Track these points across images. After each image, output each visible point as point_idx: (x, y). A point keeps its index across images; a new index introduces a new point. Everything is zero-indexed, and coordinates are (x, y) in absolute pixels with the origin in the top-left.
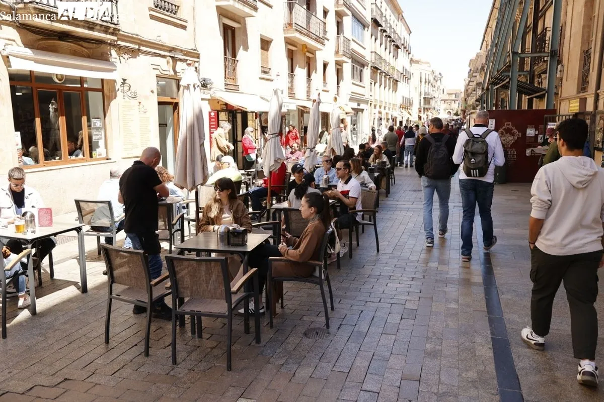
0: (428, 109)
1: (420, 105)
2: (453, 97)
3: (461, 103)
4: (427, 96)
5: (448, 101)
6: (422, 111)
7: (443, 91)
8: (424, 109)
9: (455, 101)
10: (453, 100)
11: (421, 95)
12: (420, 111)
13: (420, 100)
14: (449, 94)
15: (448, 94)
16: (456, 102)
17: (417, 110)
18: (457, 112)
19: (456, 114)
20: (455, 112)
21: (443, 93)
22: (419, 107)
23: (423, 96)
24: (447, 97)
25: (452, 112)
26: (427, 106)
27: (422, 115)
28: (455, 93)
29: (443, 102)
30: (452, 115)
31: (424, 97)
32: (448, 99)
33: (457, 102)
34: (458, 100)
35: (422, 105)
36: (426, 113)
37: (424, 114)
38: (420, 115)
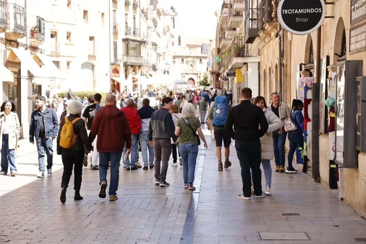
0: (135, 67)
1: (116, 56)
2: (197, 52)
3: (211, 62)
4: (131, 37)
5: (188, 59)
6: (122, 70)
7: (180, 41)
8: (126, 65)
9: (201, 59)
10: (198, 57)
11: (116, 33)
12: (116, 71)
13: (115, 44)
14: (191, 47)
15: (188, 45)
16: (203, 60)
17: (108, 69)
18: (206, 79)
19: (205, 83)
20: (202, 79)
21: (180, 44)
22: (113, 61)
23: (122, 35)
24: (186, 52)
25: (197, 80)
26: (132, 60)
27: (120, 79)
28: (201, 44)
29: (180, 60)
30: (196, 85)
31: (125, 37)
32: (188, 55)
33: (205, 61)
34: (206, 58)
35: (119, 57)
36: (130, 76)
37: (126, 77)
38: (117, 79)
